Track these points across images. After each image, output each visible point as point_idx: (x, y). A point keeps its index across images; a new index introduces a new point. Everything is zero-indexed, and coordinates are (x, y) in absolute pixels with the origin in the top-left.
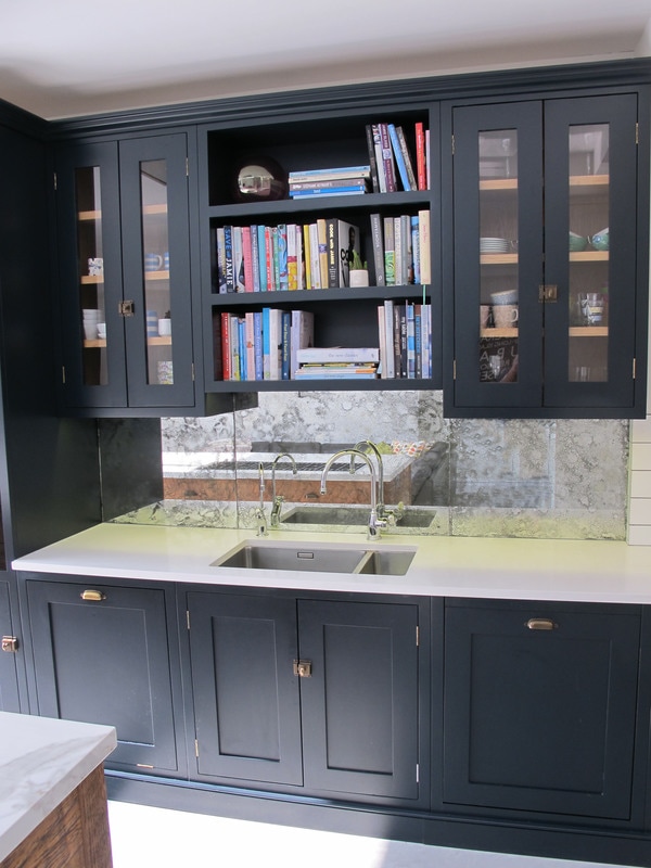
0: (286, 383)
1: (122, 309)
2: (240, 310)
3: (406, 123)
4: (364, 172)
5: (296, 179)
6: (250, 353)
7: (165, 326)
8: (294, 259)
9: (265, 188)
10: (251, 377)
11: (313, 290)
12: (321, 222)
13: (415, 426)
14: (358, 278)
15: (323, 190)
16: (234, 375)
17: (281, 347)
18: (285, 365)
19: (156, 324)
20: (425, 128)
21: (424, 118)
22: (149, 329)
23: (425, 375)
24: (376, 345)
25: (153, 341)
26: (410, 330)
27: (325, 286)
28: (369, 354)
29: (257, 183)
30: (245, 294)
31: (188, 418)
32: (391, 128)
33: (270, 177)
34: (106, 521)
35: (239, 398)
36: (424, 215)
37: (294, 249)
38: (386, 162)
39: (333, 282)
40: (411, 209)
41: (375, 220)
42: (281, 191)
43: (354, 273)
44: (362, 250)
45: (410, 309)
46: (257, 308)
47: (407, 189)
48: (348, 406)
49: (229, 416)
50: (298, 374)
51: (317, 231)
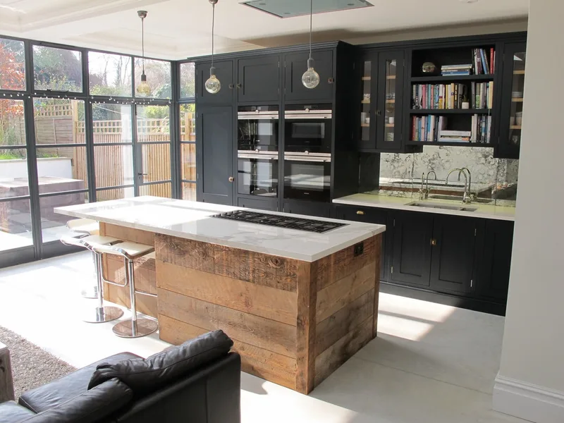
0: (435, 142)
1: (376, 113)
2: (420, 115)
3: (487, 49)
4: (469, 66)
5: (444, 68)
6: (423, 131)
7: (391, 120)
8: (442, 97)
9: (432, 70)
10: (422, 140)
11: (448, 110)
12: (452, 84)
13: (484, 162)
14: (465, 105)
15: (454, 73)
16: (416, 139)
17: (434, 129)
18: (435, 136)
19: (388, 119)
20: (494, 51)
21: (494, 47)
22: (386, 121)
23: (488, 142)
24: (470, 130)
25: (387, 125)
26: (483, 125)
27: (453, 108)
28: (467, 133)
29: (429, 68)
30: (422, 109)
31: (396, 154)
32: (481, 50)
33: (434, 66)
34: (360, 193)
35: (416, 148)
36: (491, 84)
37: (441, 94)
38: (478, 63)
39: (455, 106)
40: (487, 81)
41: (473, 84)
42: (438, 72)
43: (463, 103)
44: (467, 95)
45: (484, 117)
46: (426, 115)
47: (486, 73)
48: (458, 153)
49: (412, 154)
50: (440, 140)
51: (450, 87)
